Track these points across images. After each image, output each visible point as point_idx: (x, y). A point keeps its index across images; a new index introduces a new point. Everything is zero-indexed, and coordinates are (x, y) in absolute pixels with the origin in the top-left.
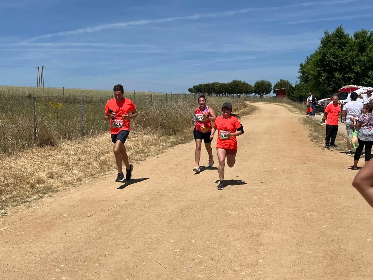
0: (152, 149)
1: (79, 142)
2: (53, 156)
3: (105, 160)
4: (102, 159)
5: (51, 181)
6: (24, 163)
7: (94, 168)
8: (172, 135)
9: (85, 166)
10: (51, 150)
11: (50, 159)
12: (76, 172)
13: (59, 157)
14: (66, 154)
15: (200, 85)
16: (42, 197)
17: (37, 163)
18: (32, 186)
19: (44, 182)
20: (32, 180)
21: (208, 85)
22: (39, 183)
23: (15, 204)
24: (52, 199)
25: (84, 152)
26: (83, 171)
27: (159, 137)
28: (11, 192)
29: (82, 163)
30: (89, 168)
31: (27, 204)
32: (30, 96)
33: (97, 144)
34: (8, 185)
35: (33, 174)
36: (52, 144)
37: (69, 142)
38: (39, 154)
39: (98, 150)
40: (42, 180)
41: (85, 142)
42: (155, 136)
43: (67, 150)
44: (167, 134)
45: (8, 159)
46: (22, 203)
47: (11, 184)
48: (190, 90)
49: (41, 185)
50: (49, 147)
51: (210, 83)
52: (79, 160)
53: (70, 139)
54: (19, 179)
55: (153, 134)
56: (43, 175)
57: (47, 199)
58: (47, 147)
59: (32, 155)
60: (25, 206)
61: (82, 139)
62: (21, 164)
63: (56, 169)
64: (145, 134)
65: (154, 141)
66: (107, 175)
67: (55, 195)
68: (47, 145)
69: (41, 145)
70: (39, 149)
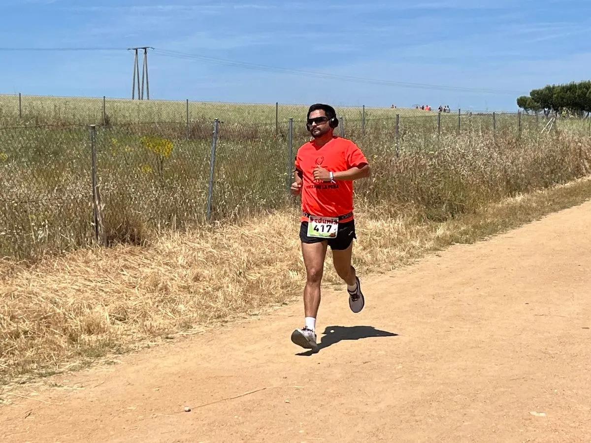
0: (382, 254)
1: (202, 235)
2: (133, 268)
3: (259, 281)
4: (253, 277)
5: (120, 327)
6: (63, 285)
7: (227, 299)
8: (445, 219)
9: (207, 293)
10: (131, 253)
11: (127, 275)
12: (181, 307)
13: (147, 271)
14: (167, 264)
15: (548, 88)
16: (89, 364)
17: (93, 285)
18: (73, 339)
19: (101, 330)
20: (76, 323)
21: (571, 88)
22: (90, 332)
23: (25, 377)
24: (112, 369)
25: (210, 260)
26: (199, 306)
27: (407, 226)
28: (22, 350)
29: (201, 286)
30: (215, 299)
31: (52, 380)
32: (106, 122)
33: (246, 241)
34: (17, 336)
35: (79, 312)
36: (136, 240)
37: (177, 235)
38: (100, 263)
39: (244, 256)
40: (98, 325)
41: (218, 235)
42: (399, 223)
43: (170, 254)
44: (431, 218)
45: (26, 274)
46: (41, 376)
47: (25, 332)
48: (522, 102)
49: (94, 337)
50: (127, 248)
51: (577, 82)
52: (196, 279)
53: (180, 227)
54: (46, 320)
55: (394, 216)
56: (102, 313)
57: (99, 369)
58: (122, 248)
59: (82, 265)
60: (45, 383)
61: (210, 230)
62: (55, 286)
63: (137, 299)
64: (374, 217)
65: (395, 235)
66: (254, 318)
67: (121, 360)
68: (124, 241)
69: (109, 241)
70: (102, 251)
